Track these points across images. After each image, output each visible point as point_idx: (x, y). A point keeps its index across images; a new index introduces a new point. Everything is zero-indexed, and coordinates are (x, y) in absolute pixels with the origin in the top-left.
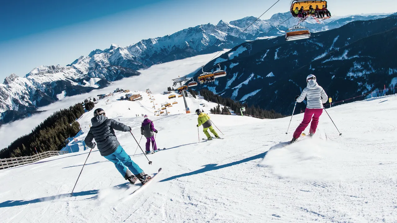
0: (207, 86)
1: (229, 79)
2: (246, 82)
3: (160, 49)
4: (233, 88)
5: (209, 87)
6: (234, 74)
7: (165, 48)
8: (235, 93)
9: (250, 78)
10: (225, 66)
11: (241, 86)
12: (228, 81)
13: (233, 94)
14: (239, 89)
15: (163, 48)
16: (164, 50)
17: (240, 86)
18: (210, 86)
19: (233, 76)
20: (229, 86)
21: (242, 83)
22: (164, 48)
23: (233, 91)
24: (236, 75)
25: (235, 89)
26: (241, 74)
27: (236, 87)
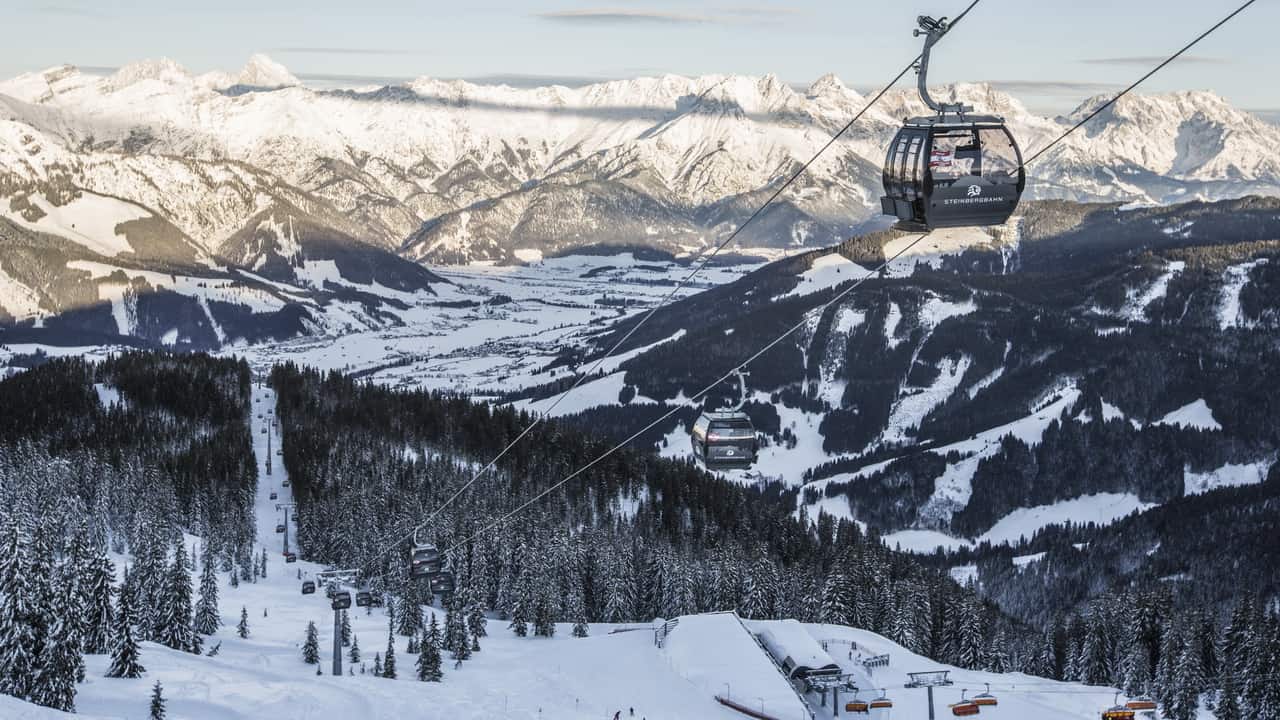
0: (775, 399)
1: (910, 384)
2: (1030, 429)
3: (498, 148)
4: (943, 451)
5: (780, 408)
6: (945, 364)
7: (526, 148)
8: (954, 486)
9: (1054, 412)
10: (894, 307)
11: (993, 450)
12: (905, 394)
13: (939, 482)
14: (983, 462)
15: (514, 146)
16: (518, 156)
17: (985, 444)
18: (789, 405)
19: (938, 372)
20: (909, 432)
21: (1003, 431)
22: (523, 147)
23: (939, 466)
24: (953, 373)
25: (955, 458)
26: (989, 372)
27: (962, 447)
